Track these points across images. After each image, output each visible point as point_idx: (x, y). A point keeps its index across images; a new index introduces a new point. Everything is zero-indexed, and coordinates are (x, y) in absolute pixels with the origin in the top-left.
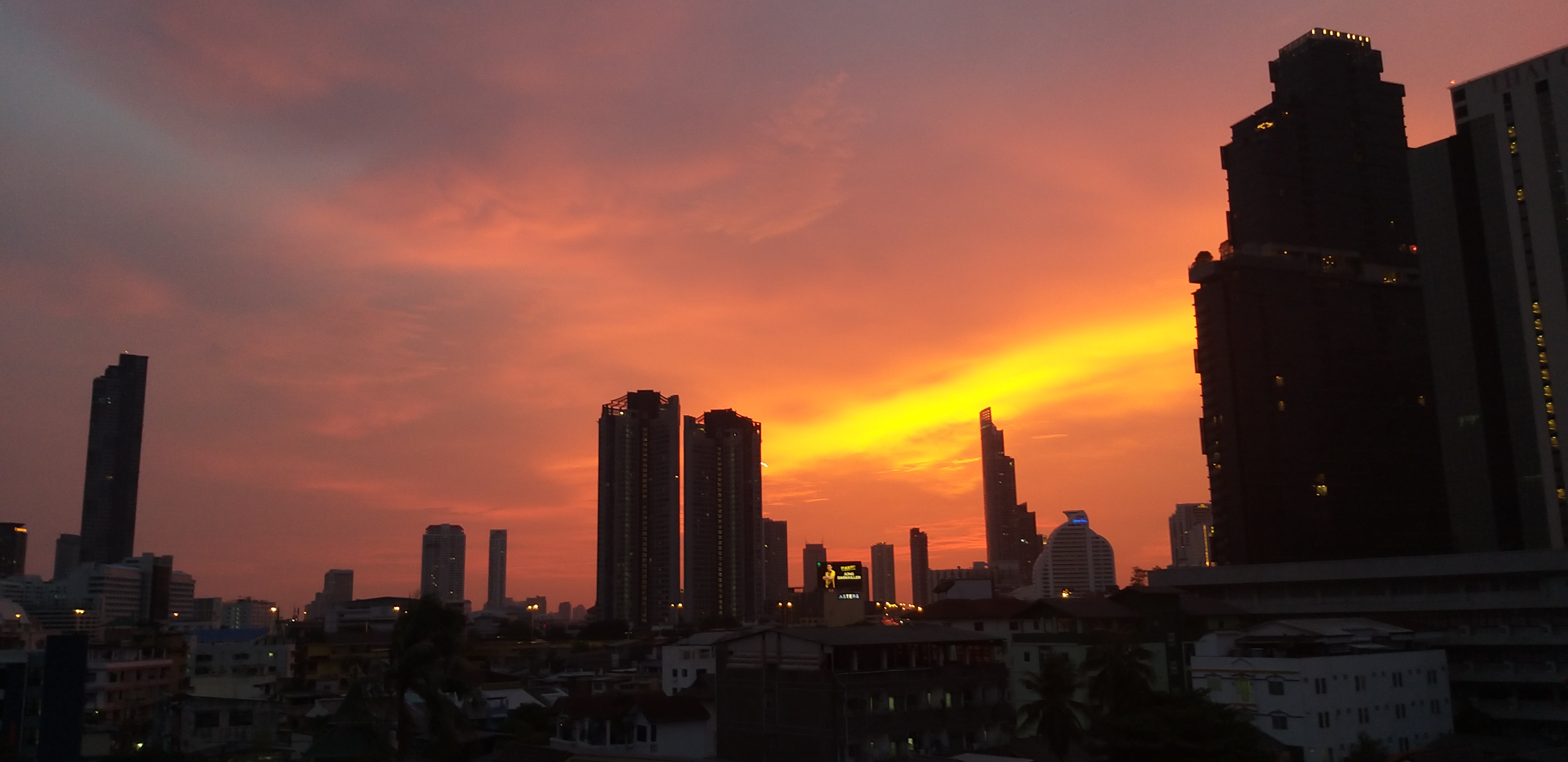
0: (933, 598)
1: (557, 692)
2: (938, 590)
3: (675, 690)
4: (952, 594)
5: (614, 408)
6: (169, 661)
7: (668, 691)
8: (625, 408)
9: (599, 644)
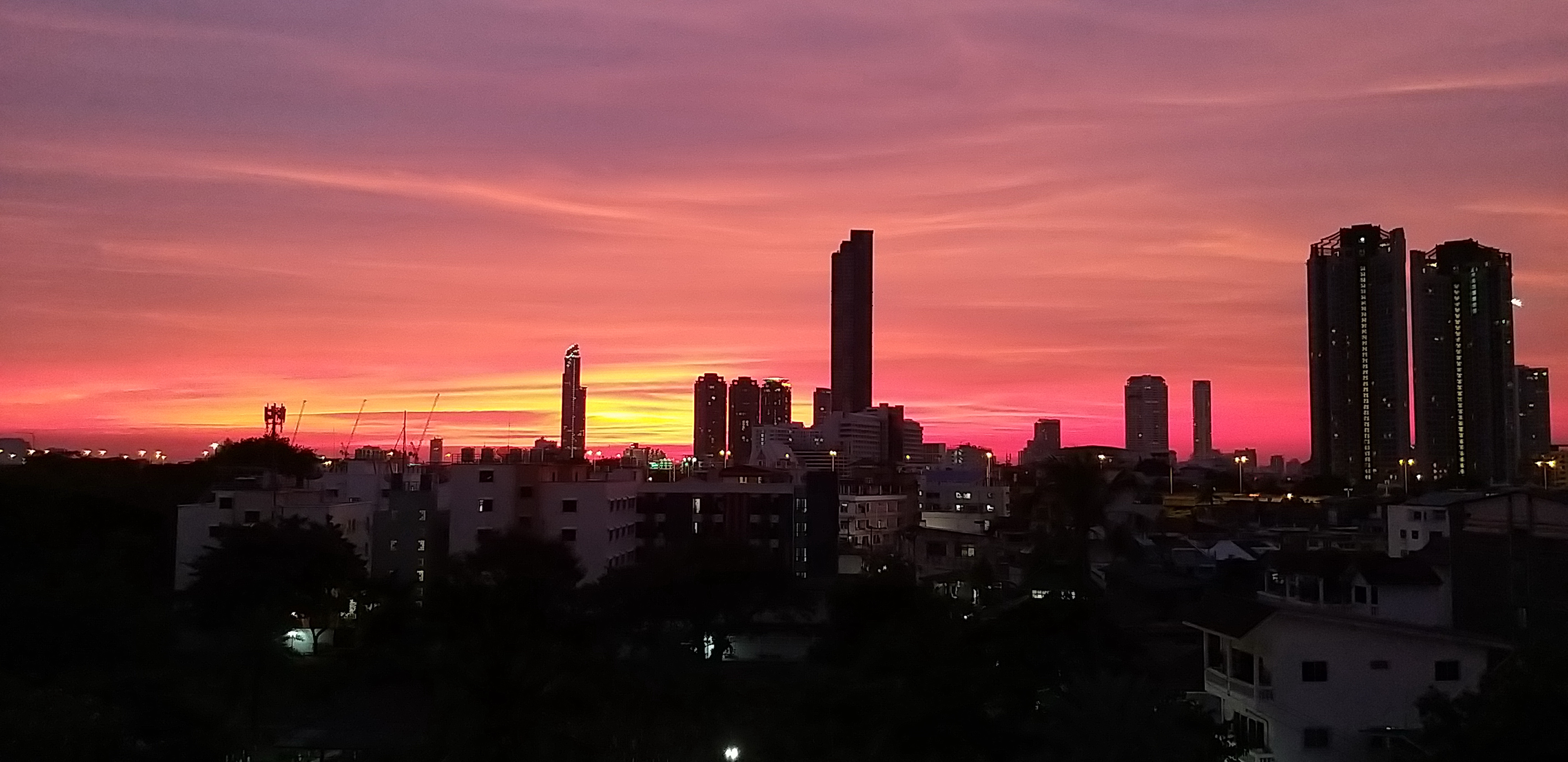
1: (1268, 547)
3: (1402, 553)
5: (1325, 247)
6: (904, 497)
7: (1394, 552)
8: (1338, 246)
9: (1314, 500)
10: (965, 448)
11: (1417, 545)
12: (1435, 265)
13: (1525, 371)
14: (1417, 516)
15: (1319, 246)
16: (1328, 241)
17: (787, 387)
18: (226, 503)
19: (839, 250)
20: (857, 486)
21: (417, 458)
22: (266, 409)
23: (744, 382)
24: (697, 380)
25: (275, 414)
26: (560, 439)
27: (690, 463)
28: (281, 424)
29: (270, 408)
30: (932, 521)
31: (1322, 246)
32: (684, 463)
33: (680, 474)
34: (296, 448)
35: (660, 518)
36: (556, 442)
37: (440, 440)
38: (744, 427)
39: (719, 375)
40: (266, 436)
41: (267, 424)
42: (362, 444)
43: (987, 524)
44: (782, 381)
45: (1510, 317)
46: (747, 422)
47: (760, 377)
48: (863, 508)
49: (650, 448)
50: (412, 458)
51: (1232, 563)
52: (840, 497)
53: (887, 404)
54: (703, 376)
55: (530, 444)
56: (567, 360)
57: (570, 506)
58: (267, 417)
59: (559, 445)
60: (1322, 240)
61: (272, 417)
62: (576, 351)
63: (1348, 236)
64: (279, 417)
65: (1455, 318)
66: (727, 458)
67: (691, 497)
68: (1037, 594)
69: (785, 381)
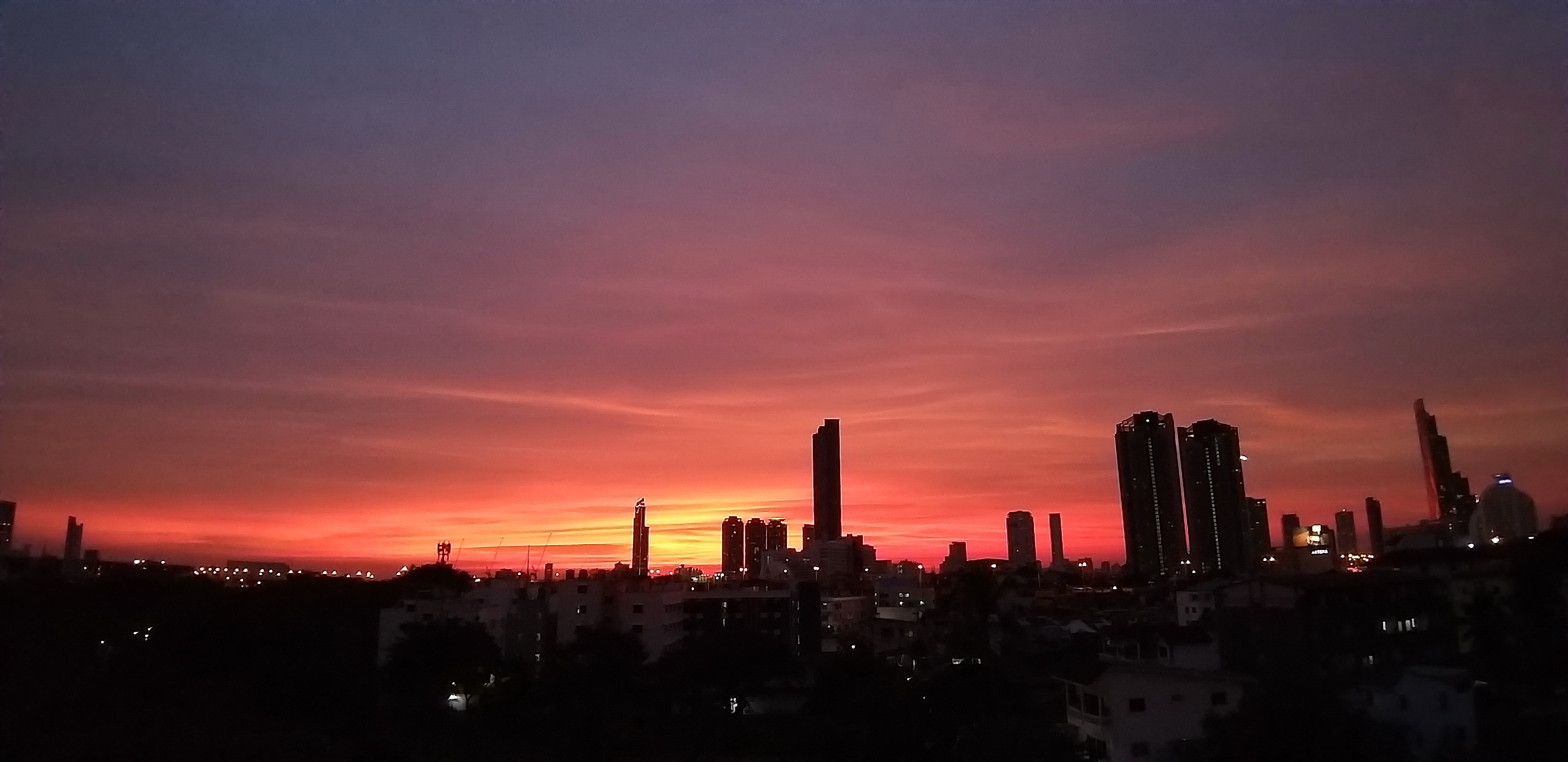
0: (1389, 549)
1: (1103, 622)
2: (1390, 543)
3: (1188, 621)
4: (1402, 546)
5: (1125, 426)
6: (865, 598)
7: (1182, 623)
8: (1133, 425)
9: (1130, 590)
10: (904, 562)
11: (1195, 617)
12: (1192, 436)
13: (1252, 501)
14: (1194, 598)
15: (1122, 425)
16: (1126, 422)
17: (784, 525)
18: (411, 608)
19: (817, 432)
20: (834, 591)
21: (536, 577)
22: (439, 545)
23: (755, 523)
24: (724, 520)
25: (445, 548)
26: (632, 562)
27: (720, 577)
28: (448, 555)
29: (441, 544)
30: (884, 613)
31: (1123, 425)
32: (716, 577)
33: (712, 585)
34: (457, 571)
35: (700, 616)
36: (629, 565)
37: (552, 564)
38: (755, 552)
39: (738, 517)
40: (437, 562)
41: (439, 554)
42: (500, 568)
43: (921, 614)
44: (781, 520)
45: (1240, 468)
46: (758, 548)
47: (766, 517)
48: (838, 606)
49: (691, 568)
50: (533, 577)
51: (1080, 634)
52: (822, 599)
53: (852, 535)
54: (728, 518)
55: (611, 566)
56: (636, 509)
57: (638, 609)
58: (439, 550)
59: (631, 567)
60: (1123, 422)
61: (442, 550)
62: (642, 502)
63: (1139, 419)
64: (447, 550)
65: (1207, 469)
66: (744, 573)
67: (720, 601)
68: (955, 661)
69: (783, 520)
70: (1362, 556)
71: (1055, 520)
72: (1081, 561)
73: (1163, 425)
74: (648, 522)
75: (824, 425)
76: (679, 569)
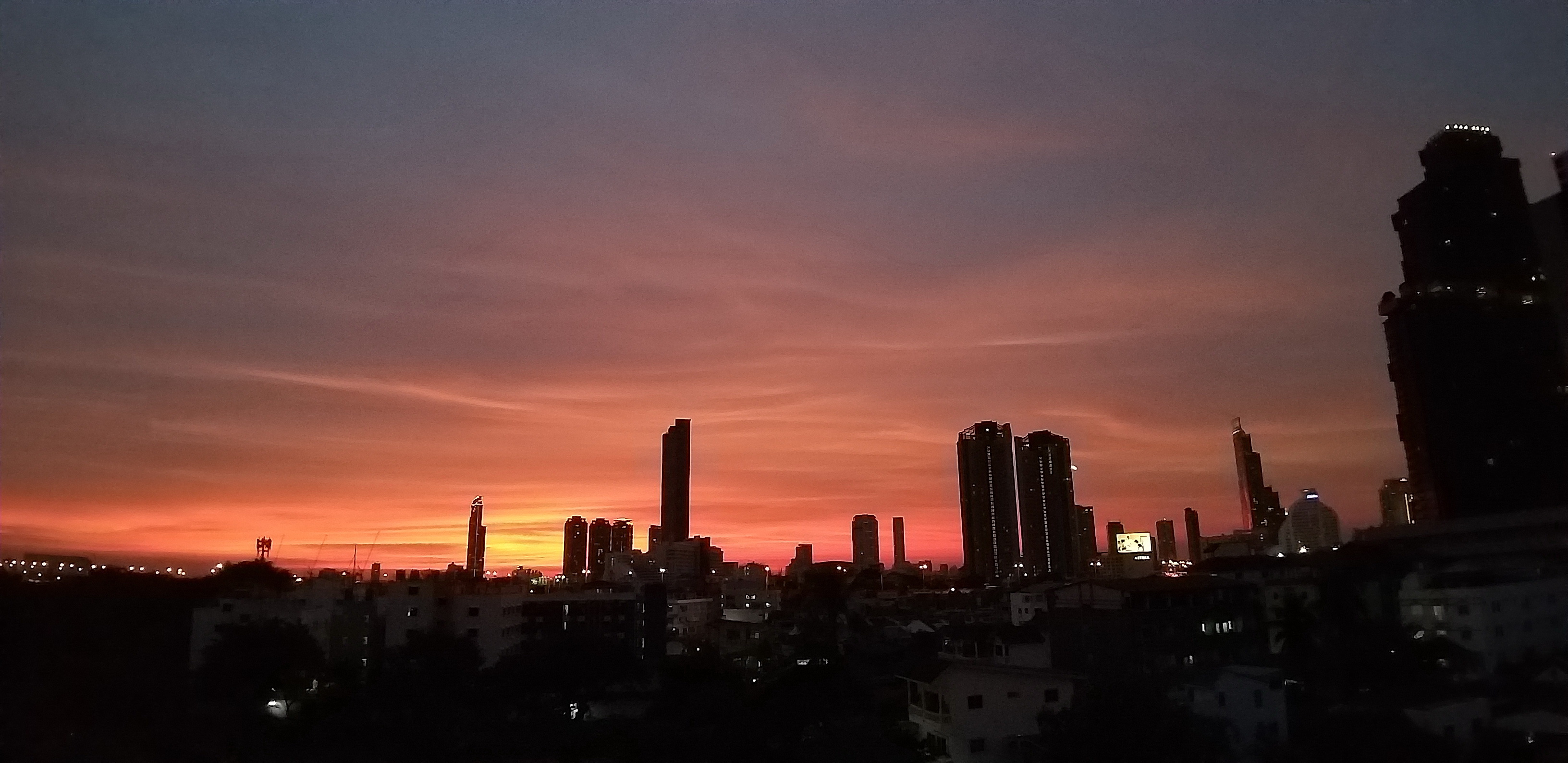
0: (1205, 556)
1: (942, 622)
2: (1206, 551)
3: (1020, 622)
4: (1217, 554)
5: (966, 434)
6: (711, 600)
7: (1016, 622)
8: (974, 434)
9: (968, 592)
10: (752, 565)
11: (1028, 617)
12: (1028, 445)
13: (1080, 508)
14: (1027, 599)
15: (963, 434)
16: (968, 431)
17: (630, 525)
18: (227, 608)
19: (668, 432)
20: (680, 593)
21: (362, 578)
22: (258, 541)
23: (600, 524)
24: (567, 521)
25: (265, 544)
26: (466, 564)
27: (560, 579)
28: (268, 551)
29: (261, 540)
30: (731, 615)
31: (965, 434)
32: (556, 579)
33: (553, 587)
34: (277, 569)
35: (540, 619)
36: (463, 566)
37: (379, 564)
38: (599, 554)
39: (582, 517)
40: (255, 560)
41: (258, 551)
42: (323, 567)
43: (767, 616)
44: (627, 521)
45: (1070, 477)
46: (602, 550)
47: (611, 518)
48: (683, 608)
49: (531, 570)
50: (358, 577)
51: (921, 634)
52: (669, 601)
53: (699, 536)
54: (571, 518)
55: (444, 567)
56: (473, 507)
57: (474, 612)
58: (258, 546)
59: (465, 568)
60: (965, 430)
61: (262, 546)
62: (479, 501)
63: (979, 428)
64: (267, 546)
65: (1040, 478)
66: (587, 575)
67: (563, 604)
68: (800, 662)
69: (629, 521)
70: (1181, 562)
71: (898, 524)
72: (922, 563)
73: (1001, 435)
74: (486, 520)
75: (674, 425)
76: (517, 571)
